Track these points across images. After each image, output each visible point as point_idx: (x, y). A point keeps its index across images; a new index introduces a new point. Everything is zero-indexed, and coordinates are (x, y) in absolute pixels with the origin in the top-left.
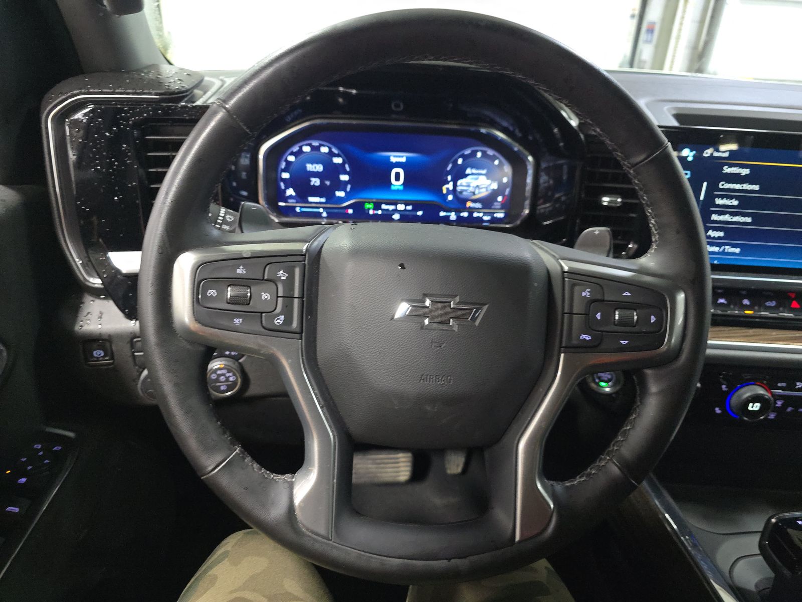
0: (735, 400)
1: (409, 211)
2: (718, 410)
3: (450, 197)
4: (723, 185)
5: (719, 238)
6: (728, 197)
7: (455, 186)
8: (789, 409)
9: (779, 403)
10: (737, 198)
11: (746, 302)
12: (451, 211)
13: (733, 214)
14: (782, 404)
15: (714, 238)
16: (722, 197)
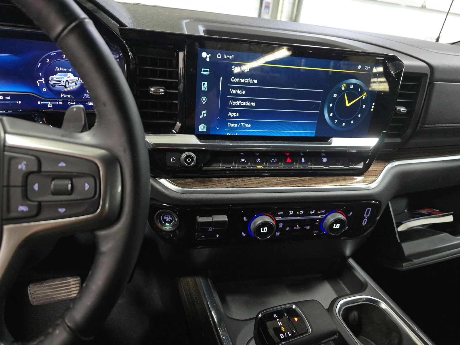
0: (253, 226)
1: (8, 100)
2: (244, 234)
3: (45, 90)
4: (233, 79)
5: (236, 117)
6: (238, 88)
7: (47, 81)
8: (288, 228)
9: (281, 225)
10: (244, 89)
11: (258, 160)
12: (48, 101)
13: (243, 100)
14: (282, 226)
15: (233, 117)
16: (234, 88)
